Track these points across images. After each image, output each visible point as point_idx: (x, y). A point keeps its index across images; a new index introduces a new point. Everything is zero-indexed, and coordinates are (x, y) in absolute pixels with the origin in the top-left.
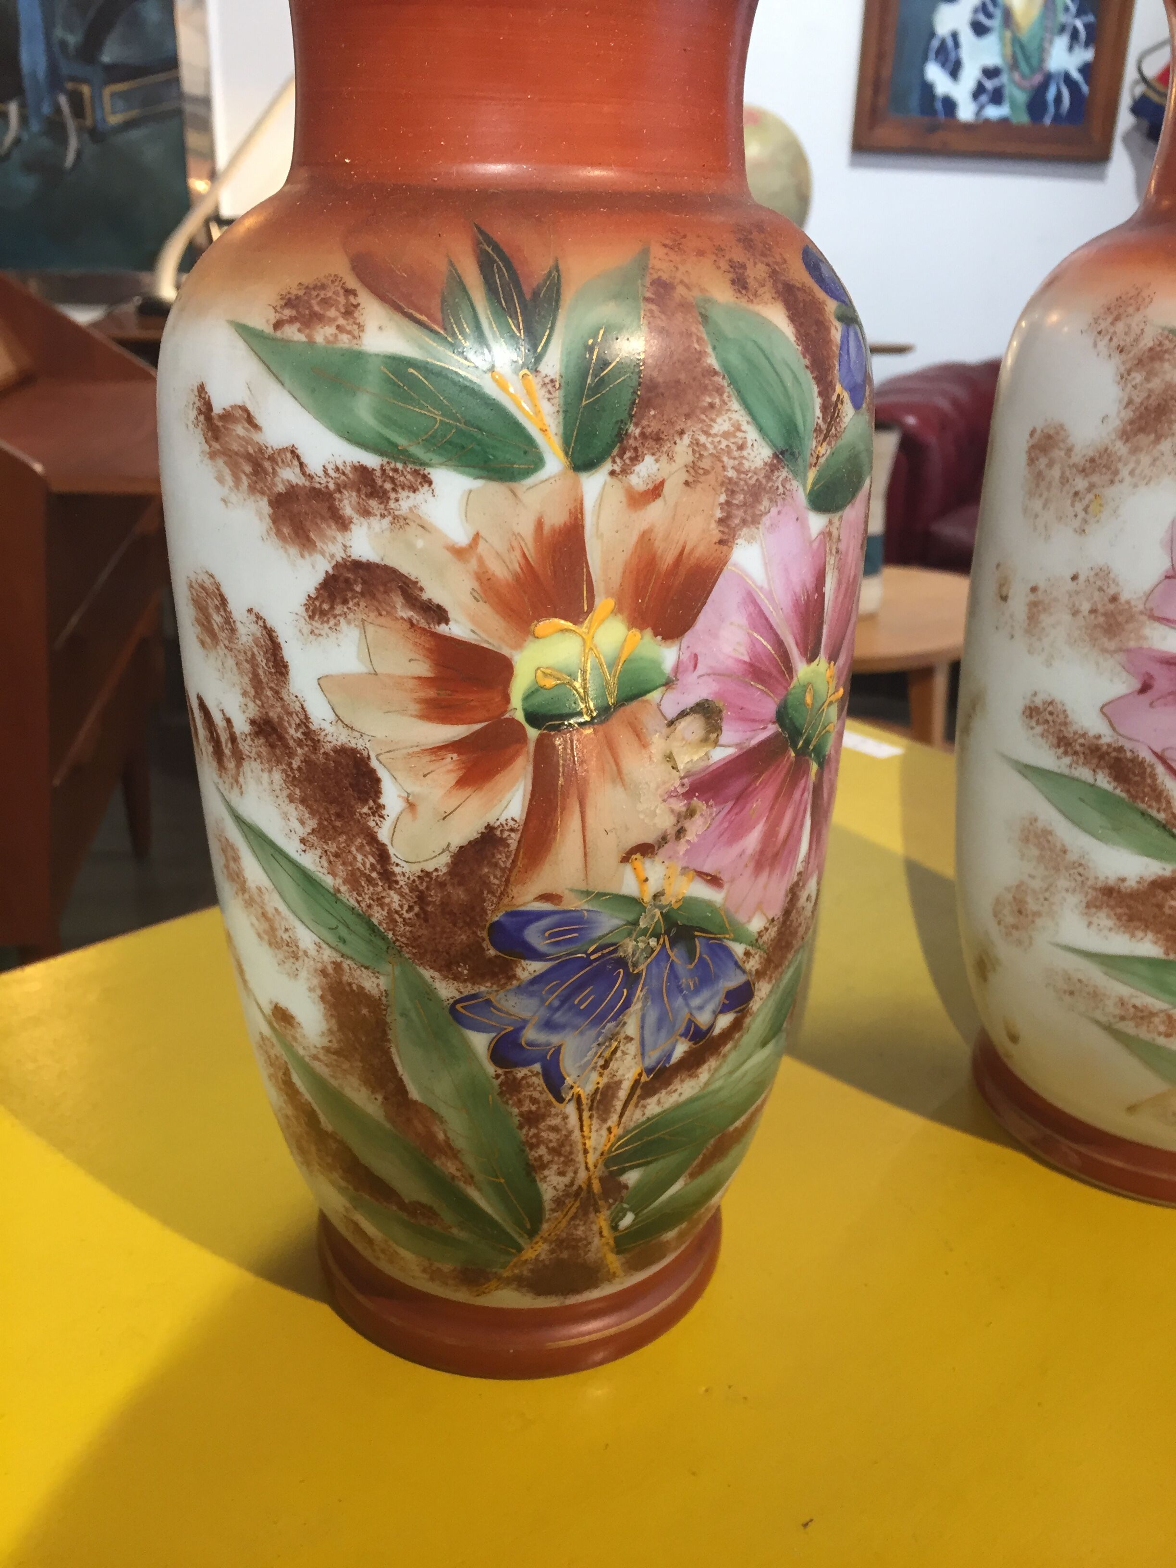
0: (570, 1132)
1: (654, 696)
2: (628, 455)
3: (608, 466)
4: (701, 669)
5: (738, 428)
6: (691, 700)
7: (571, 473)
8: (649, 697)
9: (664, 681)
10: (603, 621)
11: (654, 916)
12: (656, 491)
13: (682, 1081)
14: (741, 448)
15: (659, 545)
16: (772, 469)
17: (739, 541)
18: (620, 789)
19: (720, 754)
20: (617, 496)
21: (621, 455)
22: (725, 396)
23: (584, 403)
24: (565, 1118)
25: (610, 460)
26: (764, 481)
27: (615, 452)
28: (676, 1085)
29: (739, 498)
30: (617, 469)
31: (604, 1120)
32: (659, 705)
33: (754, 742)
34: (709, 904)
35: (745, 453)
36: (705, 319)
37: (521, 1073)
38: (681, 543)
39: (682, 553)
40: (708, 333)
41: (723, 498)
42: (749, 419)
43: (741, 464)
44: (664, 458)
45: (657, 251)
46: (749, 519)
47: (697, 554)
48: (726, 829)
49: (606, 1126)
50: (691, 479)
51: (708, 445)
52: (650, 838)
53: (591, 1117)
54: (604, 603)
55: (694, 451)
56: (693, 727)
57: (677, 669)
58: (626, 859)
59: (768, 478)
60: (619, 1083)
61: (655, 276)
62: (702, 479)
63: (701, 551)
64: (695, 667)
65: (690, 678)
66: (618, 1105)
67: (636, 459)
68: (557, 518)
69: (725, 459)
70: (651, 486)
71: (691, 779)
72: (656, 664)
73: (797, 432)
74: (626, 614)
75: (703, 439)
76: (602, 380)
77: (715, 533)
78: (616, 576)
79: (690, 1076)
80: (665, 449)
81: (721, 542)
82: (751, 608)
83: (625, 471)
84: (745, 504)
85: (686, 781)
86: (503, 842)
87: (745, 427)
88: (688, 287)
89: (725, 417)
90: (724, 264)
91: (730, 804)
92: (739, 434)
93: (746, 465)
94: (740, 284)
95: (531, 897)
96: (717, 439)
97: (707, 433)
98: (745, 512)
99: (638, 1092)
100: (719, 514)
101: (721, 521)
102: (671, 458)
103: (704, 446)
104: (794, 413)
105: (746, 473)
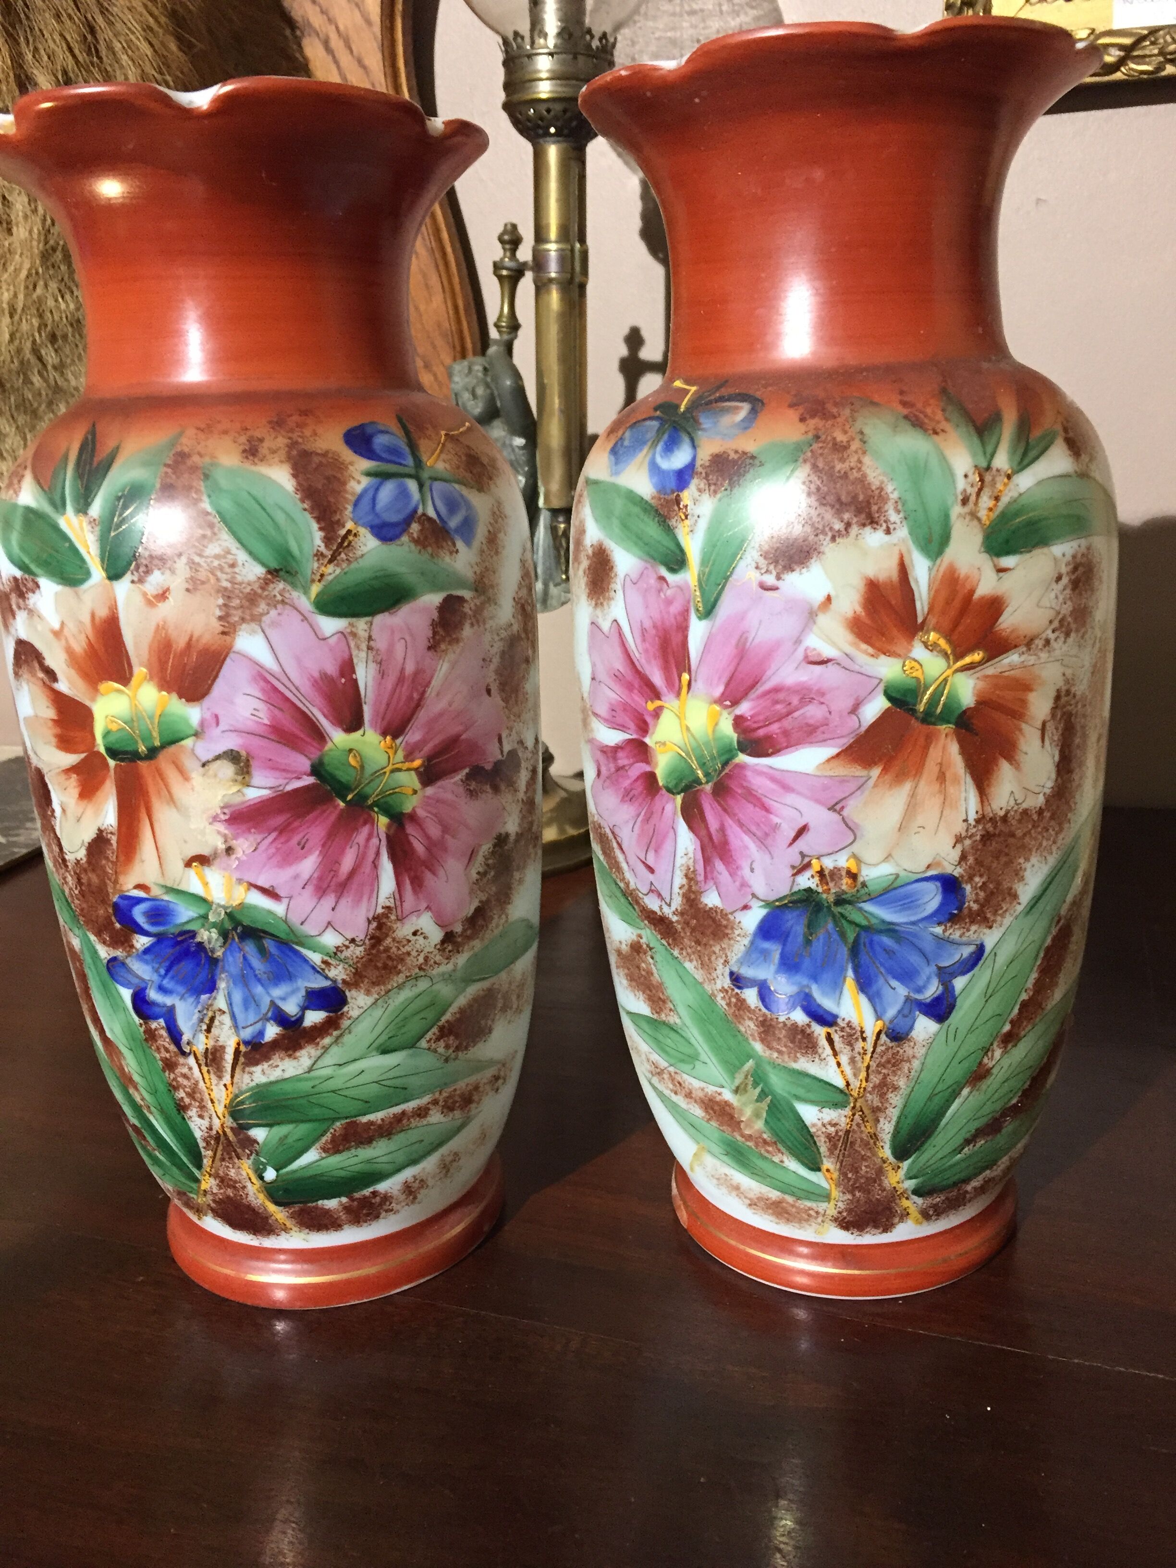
0: (196, 1084)
1: (188, 742)
2: (142, 569)
3: (128, 577)
4: (223, 726)
5: (228, 552)
6: (221, 748)
7: (107, 582)
8: (183, 743)
9: (192, 732)
10: (140, 685)
11: (220, 914)
12: (163, 596)
13: (282, 1059)
14: (233, 566)
15: (173, 634)
16: (266, 583)
17: (240, 633)
18: (175, 810)
19: (253, 794)
20: (138, 600)
21: (137, 568)
22: (216, 530)
23: (113, 534)
24: (190, 1069)
25: (129, 573)
26: (259, 591)
27: (132, 567)
28: (276, 1059)
29: (236, 602)
30: (136, 579)
31: (220, 1077)
32: (193, 750)
33: (289, 788)
34: (270, 912)
35: (237, 570)
36: (207, 477)
37: (154, 1025)
38: (189, 633)
39: (190, 639)
40: (206, 487)
41: (221, 601)
42: (238, 545)
43: (234, 578)
44: (168, 572)
45: (191, 432)
46: (248, 617)
47: (204, 640)
48: (274, 855)
49: (222, 1083)
50: (191, 587)
51: (203, 564)
52: (206, 851)
53: (208, 1072)
54: (140, 671)
55: (191, 568)
56: (227, 769)
57: (202, 723)
58: (188, 864)
59: (263, 589)
60: (223, 1048)
61: (179, 449)
62: (200, 587)
63: (207, 639)
64: (218, 724)
65: (216, 732)
66: (228, 1067)
67: (148, 572)
68: (103, 613)
69: (219, 574)
70: (161, 592)
71: (233, 809)
72: (186, 720)
73: (293, 557)
74: (156, 680)
75: (197, 559)
76: (124, 519)
77: (217, 626)
78: (145, 653)
79: (290, 1056)
80: (168, 565)
81: (223, 633)
82: (262, 683)
83: (141, 581)
84: (242, 607)
85: (226, 811)
86: (108, 841)
87: (234, 550)
88: (200, 455)
89: (216, 544)
90: (243, 439)
91: (274, 835)
92: (230, 557)
93: (239, 578)
94: (252, 452)
95: (131, 886)
96: (209, 560)
97: (200, 555)
98: (243, 612)
99: (242, 1059)
100: (218, 613)
101: (220, 618)
102: (173, 571)
103: (198, 564)
104: (287, 543)
105: (240, 584)
